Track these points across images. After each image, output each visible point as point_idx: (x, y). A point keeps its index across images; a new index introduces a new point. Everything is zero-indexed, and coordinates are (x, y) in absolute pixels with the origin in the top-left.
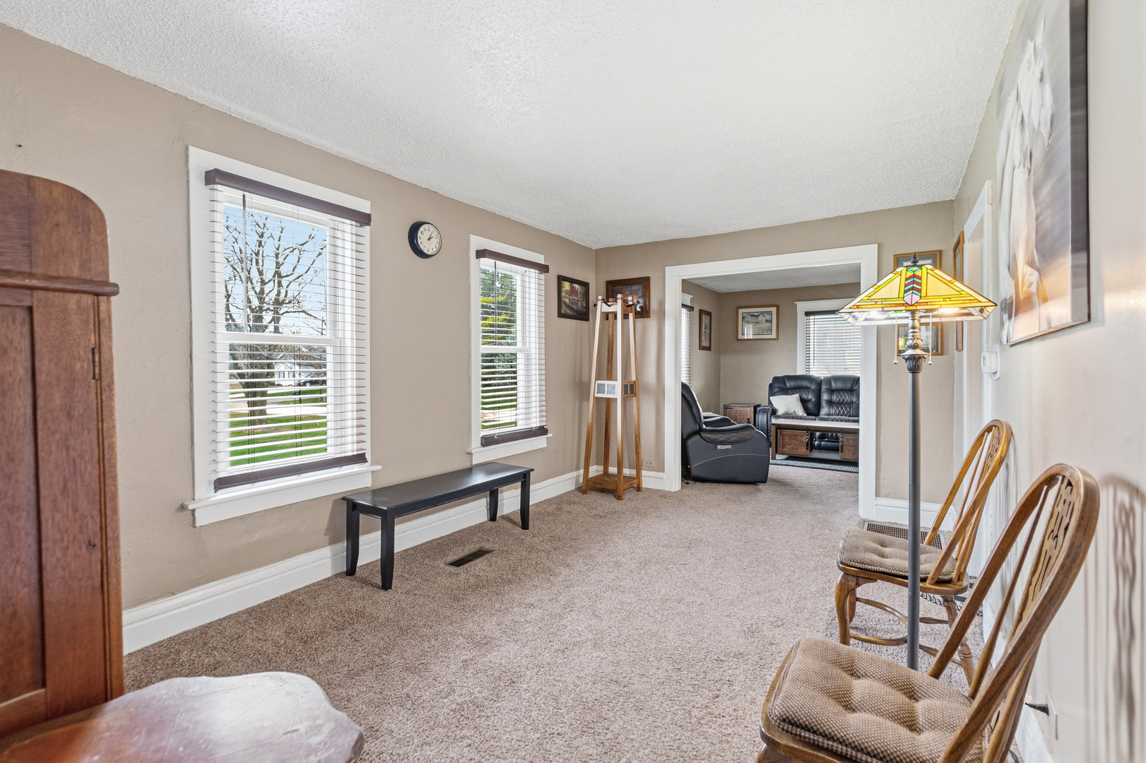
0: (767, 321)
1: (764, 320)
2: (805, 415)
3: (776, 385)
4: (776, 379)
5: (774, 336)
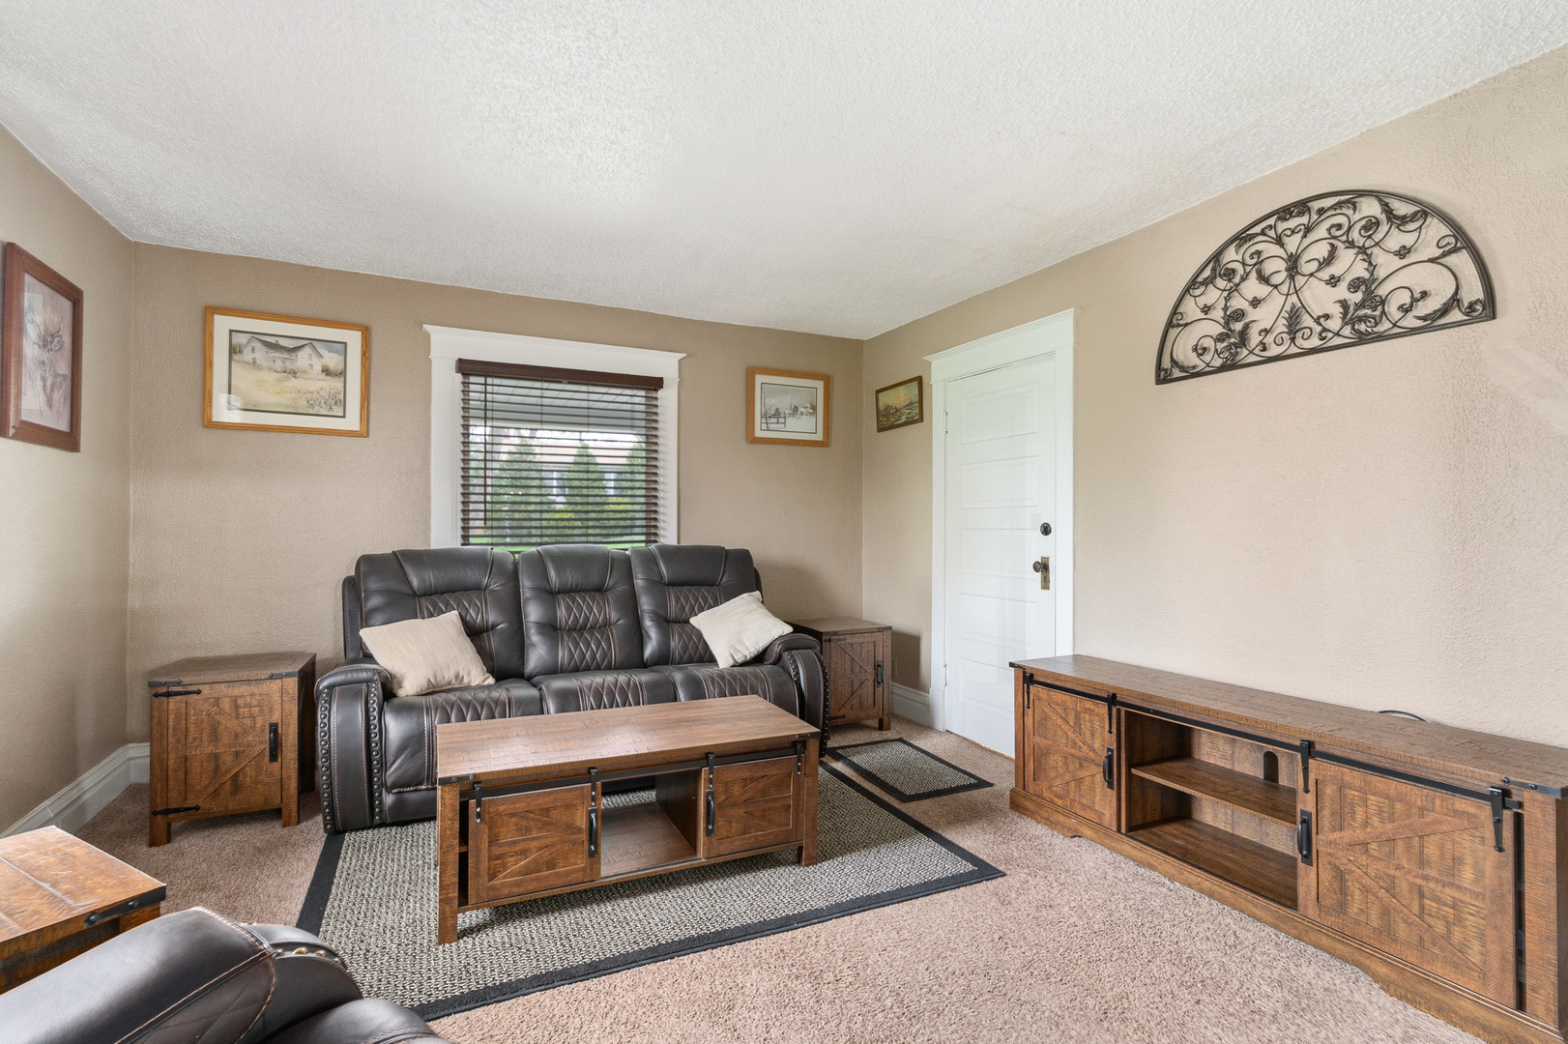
0: (326, 371)
1: (318, 368)
2: (491, 681)
3: (373, 584)
4: (369, 564)
5: (352, 422)
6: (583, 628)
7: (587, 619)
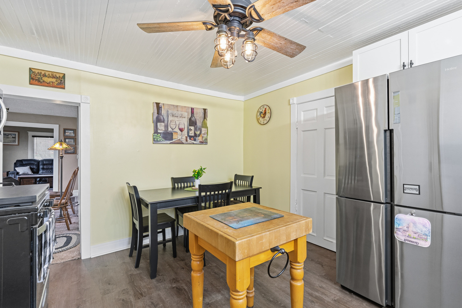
1: (12, 137)
2: (32, 173)
4: (18, 161)
5: (17, 143)
6: (48, 168)
7: (49, 168)
